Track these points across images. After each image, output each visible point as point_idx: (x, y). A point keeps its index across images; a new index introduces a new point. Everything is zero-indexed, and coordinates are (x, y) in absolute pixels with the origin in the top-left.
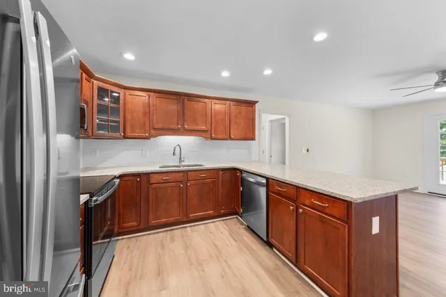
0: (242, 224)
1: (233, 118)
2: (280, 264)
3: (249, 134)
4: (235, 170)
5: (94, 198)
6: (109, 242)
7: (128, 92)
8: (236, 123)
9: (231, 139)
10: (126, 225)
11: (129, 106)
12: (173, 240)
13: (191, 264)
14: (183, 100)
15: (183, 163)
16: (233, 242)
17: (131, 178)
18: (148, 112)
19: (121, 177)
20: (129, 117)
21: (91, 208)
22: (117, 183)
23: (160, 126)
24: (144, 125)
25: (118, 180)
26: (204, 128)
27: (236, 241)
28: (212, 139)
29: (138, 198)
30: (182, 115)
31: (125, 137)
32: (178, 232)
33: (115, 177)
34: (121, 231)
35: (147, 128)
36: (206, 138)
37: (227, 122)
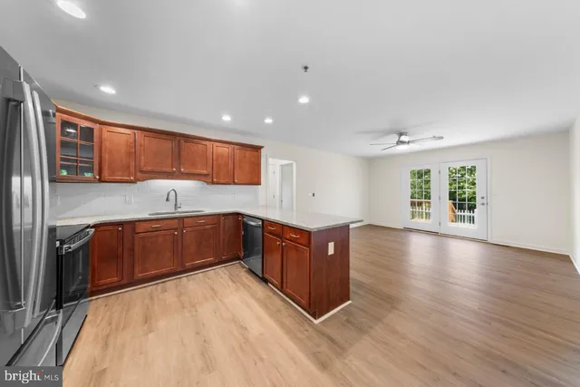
0: (244, 267)
1: (237, 162)
2: (271, 294)
3: (254, 179)
4: (238, 214)
5: (65, 246)
6: (76, 305)
7: (105, 128)
8: (240, 167)
9: (235, 183)
10: (102, 282)
11: (107, 144)
12: (164, 290)
13: (184, 308)
14: (179, 141)
15: (179, 210)
16: (230, 283)
17: (111, 228)
18: (133, 151)
19: (95, 226)
20: (106, 156)
21: (62, 256)
22: (91, 233)
23: (149, 168)
24: (128, 167)
25: (93, 230)
26: (205, 172)
27: (234, 282)
28: (213, 183)
29: (120, 249)
30: (178, 157)
31: (100, 181)
32: (170, 283)
33: (88, 227)
34: (94, 289)
35: (132, 169)
36: (208, 183)
37: (231, 166)
